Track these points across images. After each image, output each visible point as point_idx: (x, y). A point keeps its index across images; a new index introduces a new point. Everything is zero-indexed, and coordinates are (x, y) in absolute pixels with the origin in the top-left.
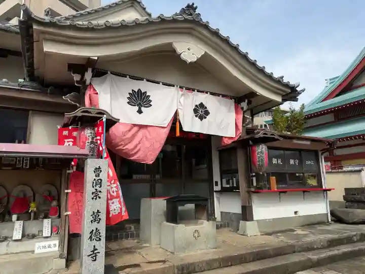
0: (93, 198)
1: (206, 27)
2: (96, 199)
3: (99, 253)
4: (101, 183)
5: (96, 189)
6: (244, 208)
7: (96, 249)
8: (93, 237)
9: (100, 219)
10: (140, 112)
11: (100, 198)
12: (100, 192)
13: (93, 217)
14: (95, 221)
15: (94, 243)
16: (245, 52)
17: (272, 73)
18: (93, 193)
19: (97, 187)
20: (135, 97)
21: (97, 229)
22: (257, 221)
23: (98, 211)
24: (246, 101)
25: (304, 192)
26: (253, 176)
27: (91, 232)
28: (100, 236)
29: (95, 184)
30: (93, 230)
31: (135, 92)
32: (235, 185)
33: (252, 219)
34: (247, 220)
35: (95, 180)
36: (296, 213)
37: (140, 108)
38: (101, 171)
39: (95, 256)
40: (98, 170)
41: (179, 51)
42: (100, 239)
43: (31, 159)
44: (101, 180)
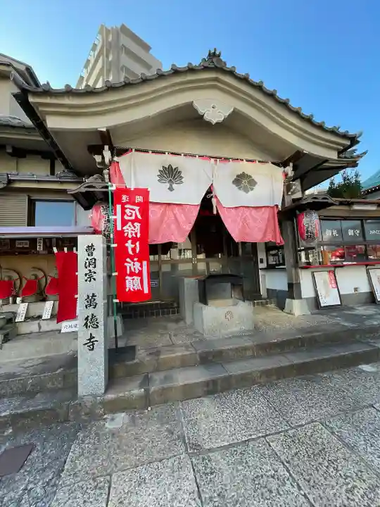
0: (86, 281)
1: (231, 73)
2: (90, 281)
3: (97, 341)
4: (95, 263)
5: (90, 271)
6: (290, 285)
7: (94, 337)
8: (89, 324)
9: (96, 304)
10: (171, 189)
11: (94, 279)
12: (95, 273)
13: (88, 302)
14: (91, 305)
15: (91, 330)
16: (284, 98)
17: (324, 122)
18: (86, 275)
19: (91, 268)
20: (166, 174)
21: (93, 315)
22: (307, 299)
23: (93, 294)
24: (291, 164)
25: (367, 265)
26: (300, 251)
27: (87, 319)
28: (98, 323)
29: (88, 264)
30: (88, 316)
31: (166, 168)
32: (281, 262)
33: (300, 297)
34: (293, 298)
35: (87, 259)
36: (356, 289)
37: (171, 185)
38: (94, 249)
39: (93, 345)
40: (90, 248)
41: (201, 111)
42: (98, 327)
43: (45, 239)
44: (95, 260)
